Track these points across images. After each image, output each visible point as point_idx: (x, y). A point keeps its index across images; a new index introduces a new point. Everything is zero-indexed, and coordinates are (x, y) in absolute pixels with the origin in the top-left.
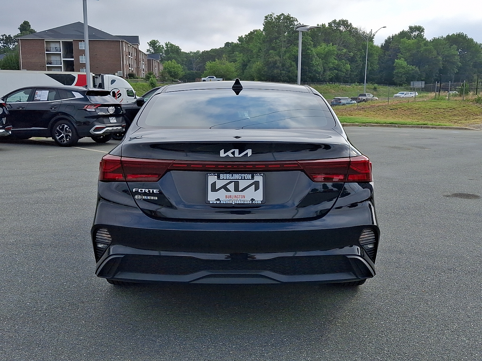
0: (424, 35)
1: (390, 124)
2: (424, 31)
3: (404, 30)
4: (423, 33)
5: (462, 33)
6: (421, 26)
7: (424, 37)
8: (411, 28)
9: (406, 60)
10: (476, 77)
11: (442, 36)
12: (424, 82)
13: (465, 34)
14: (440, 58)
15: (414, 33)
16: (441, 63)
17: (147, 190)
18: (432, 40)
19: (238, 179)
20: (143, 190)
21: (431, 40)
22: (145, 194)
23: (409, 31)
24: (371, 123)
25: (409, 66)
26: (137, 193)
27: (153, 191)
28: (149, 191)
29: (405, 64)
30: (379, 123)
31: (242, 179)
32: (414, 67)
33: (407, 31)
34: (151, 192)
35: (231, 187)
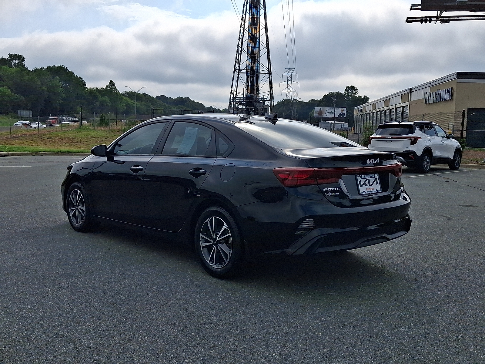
0: (25, 64)
1: (66, 152)
2: (24, 60)
3: (3, 58)
4: (23, 62)
5: (63, 66)
6: (21, 55)
7: (25, 66)
8: (10, 55)
9: (9, 88)
10: (79, 109)
11: (43, 67)
12: (31, 112)
13: (65, 67)
14: (44, 88)
15: (15, 62)
16: (46, 93)
17: (333, 189)
18: (34, 70)
19: (369, 178)
20: (331, 189)
21: (32, 70)
22: (332, 191)
23: (9, 58)
24: (44, 152)
25: (13, 94)
26: (326, 191)
27: (337, 189)
28: (334, 189)
29: (9, 92)
30: (54, 152)
31: (370, 178)
32: (19, 96)
33: (6, 58)
34: (336, 189)
35: (367, 183)
